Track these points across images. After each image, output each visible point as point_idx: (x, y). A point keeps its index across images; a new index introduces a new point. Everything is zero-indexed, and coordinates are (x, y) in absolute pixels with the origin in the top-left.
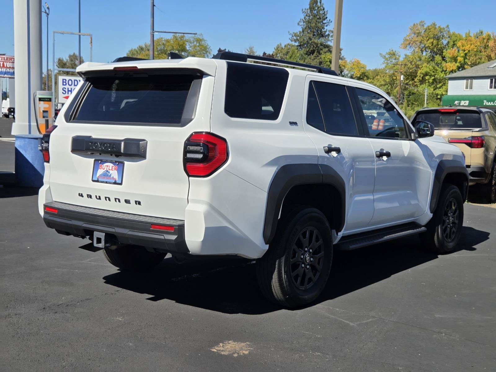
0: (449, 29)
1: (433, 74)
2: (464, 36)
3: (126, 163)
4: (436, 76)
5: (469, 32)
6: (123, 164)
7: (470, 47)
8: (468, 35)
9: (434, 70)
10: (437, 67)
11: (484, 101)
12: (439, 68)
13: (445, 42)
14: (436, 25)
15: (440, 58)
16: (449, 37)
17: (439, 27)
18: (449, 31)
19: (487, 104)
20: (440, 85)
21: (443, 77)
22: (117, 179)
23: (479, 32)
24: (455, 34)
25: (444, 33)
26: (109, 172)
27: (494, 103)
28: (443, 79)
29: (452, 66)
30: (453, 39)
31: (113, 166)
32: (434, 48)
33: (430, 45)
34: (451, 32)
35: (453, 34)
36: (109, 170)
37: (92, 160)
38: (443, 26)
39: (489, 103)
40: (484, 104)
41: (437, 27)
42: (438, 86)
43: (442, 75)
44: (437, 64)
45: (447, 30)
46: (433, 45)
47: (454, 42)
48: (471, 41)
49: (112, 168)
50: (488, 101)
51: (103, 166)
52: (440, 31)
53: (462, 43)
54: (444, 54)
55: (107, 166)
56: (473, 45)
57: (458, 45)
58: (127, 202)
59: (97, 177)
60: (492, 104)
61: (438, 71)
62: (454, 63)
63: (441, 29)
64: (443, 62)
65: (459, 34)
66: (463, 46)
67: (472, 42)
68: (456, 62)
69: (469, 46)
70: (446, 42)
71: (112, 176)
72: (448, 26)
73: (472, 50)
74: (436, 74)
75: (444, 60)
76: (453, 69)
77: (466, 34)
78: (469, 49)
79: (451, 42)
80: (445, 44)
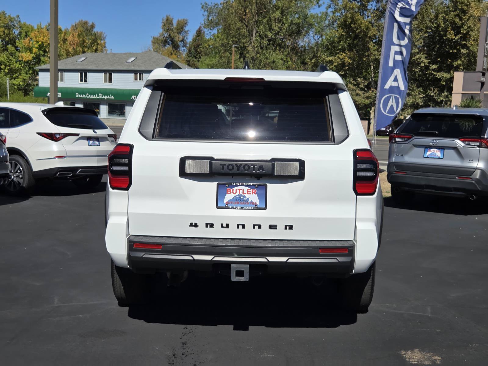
0: (19, 18)
1: (8, 64)
2: (36, 28)
3: (269, 185)
4: (11, 66)
5: (40, 24)
6: (266, 186)
7: (43, 39)
8: (40, 27)
9: (8, 60)
10: (11, 57)
11: (77, 94)
12: (14, 58)
13: (16, 32)
14: (6, 14)
15: (13, 49)
16: (20, 27)
17: (9, 16)
18: (19, 21)
19: (79, 96)
20: (16, 75)
21: (18, 67)
22: (258, 204)
23: (47, 25)
24: (26, 25)
25: (15, 22)
26: (245, 197)
27: (85, 96)
28: (18, 70)
29: (28, 57)
30: (25, 30)
31: (249, 190)
32: (6, 38)
33: (2, 34)
34: (22, 22)
35: (24, 25)
36: (243, 193)
37: (215, 184)
38: (13, 15)
39: (82, 95)
40: (77, 96)
41: (7, 15)
42: (14, 76)
43: (17, 66)
44: (12, 54)
45: (18, 20)
46: (4, 33)
47: (26, 33)
48: (43, 33)
49: (248, 192)
50: (80, 94)
51: (232, 190)
52: (11, 20)
53: (34, 33)
54: (17, 44)
55: (240, 190)
56: (45, 38)
57: (31, 36)
58: (272, 228)
59: (225, 202)
60: (84, 96)
61: (13, 61)
62: (29, 53)
63: (11, 18)
64: (17, 53)
65: (30, 25)
66: (36, 38)
67: (44, 35)
68: (31, 53)
69: (42, 37)
70: (18, 32)
71: (250, 200)
72: (18, 16)
73: (45, 42)
74: (11, 65)
75: (17, 50)
76: (29, 59)
77: (38, 26)
78: (42, 41)
79: (23, 33)
80: (17, 34)
